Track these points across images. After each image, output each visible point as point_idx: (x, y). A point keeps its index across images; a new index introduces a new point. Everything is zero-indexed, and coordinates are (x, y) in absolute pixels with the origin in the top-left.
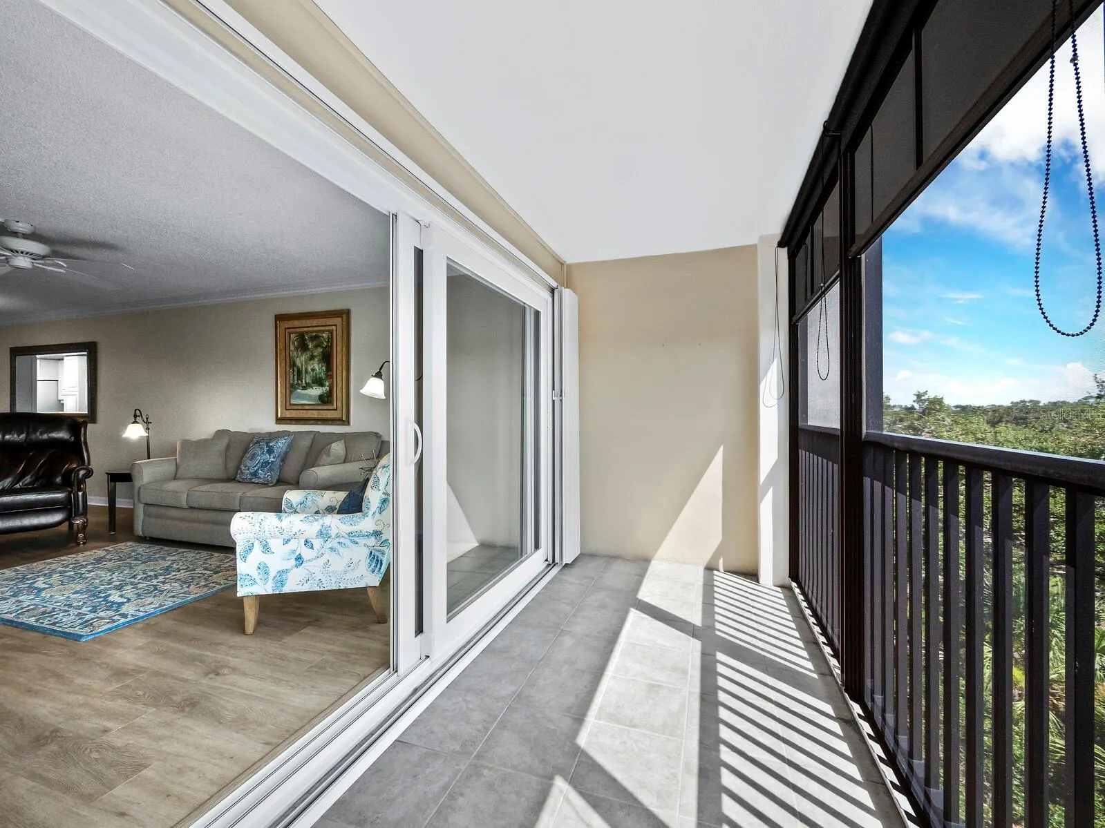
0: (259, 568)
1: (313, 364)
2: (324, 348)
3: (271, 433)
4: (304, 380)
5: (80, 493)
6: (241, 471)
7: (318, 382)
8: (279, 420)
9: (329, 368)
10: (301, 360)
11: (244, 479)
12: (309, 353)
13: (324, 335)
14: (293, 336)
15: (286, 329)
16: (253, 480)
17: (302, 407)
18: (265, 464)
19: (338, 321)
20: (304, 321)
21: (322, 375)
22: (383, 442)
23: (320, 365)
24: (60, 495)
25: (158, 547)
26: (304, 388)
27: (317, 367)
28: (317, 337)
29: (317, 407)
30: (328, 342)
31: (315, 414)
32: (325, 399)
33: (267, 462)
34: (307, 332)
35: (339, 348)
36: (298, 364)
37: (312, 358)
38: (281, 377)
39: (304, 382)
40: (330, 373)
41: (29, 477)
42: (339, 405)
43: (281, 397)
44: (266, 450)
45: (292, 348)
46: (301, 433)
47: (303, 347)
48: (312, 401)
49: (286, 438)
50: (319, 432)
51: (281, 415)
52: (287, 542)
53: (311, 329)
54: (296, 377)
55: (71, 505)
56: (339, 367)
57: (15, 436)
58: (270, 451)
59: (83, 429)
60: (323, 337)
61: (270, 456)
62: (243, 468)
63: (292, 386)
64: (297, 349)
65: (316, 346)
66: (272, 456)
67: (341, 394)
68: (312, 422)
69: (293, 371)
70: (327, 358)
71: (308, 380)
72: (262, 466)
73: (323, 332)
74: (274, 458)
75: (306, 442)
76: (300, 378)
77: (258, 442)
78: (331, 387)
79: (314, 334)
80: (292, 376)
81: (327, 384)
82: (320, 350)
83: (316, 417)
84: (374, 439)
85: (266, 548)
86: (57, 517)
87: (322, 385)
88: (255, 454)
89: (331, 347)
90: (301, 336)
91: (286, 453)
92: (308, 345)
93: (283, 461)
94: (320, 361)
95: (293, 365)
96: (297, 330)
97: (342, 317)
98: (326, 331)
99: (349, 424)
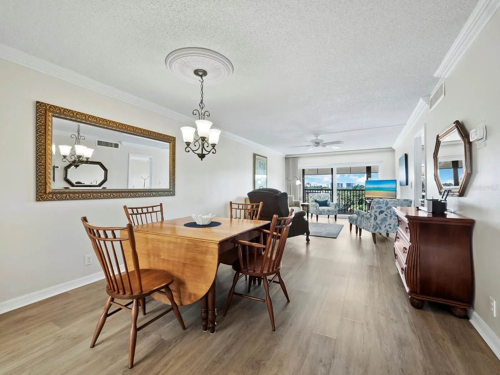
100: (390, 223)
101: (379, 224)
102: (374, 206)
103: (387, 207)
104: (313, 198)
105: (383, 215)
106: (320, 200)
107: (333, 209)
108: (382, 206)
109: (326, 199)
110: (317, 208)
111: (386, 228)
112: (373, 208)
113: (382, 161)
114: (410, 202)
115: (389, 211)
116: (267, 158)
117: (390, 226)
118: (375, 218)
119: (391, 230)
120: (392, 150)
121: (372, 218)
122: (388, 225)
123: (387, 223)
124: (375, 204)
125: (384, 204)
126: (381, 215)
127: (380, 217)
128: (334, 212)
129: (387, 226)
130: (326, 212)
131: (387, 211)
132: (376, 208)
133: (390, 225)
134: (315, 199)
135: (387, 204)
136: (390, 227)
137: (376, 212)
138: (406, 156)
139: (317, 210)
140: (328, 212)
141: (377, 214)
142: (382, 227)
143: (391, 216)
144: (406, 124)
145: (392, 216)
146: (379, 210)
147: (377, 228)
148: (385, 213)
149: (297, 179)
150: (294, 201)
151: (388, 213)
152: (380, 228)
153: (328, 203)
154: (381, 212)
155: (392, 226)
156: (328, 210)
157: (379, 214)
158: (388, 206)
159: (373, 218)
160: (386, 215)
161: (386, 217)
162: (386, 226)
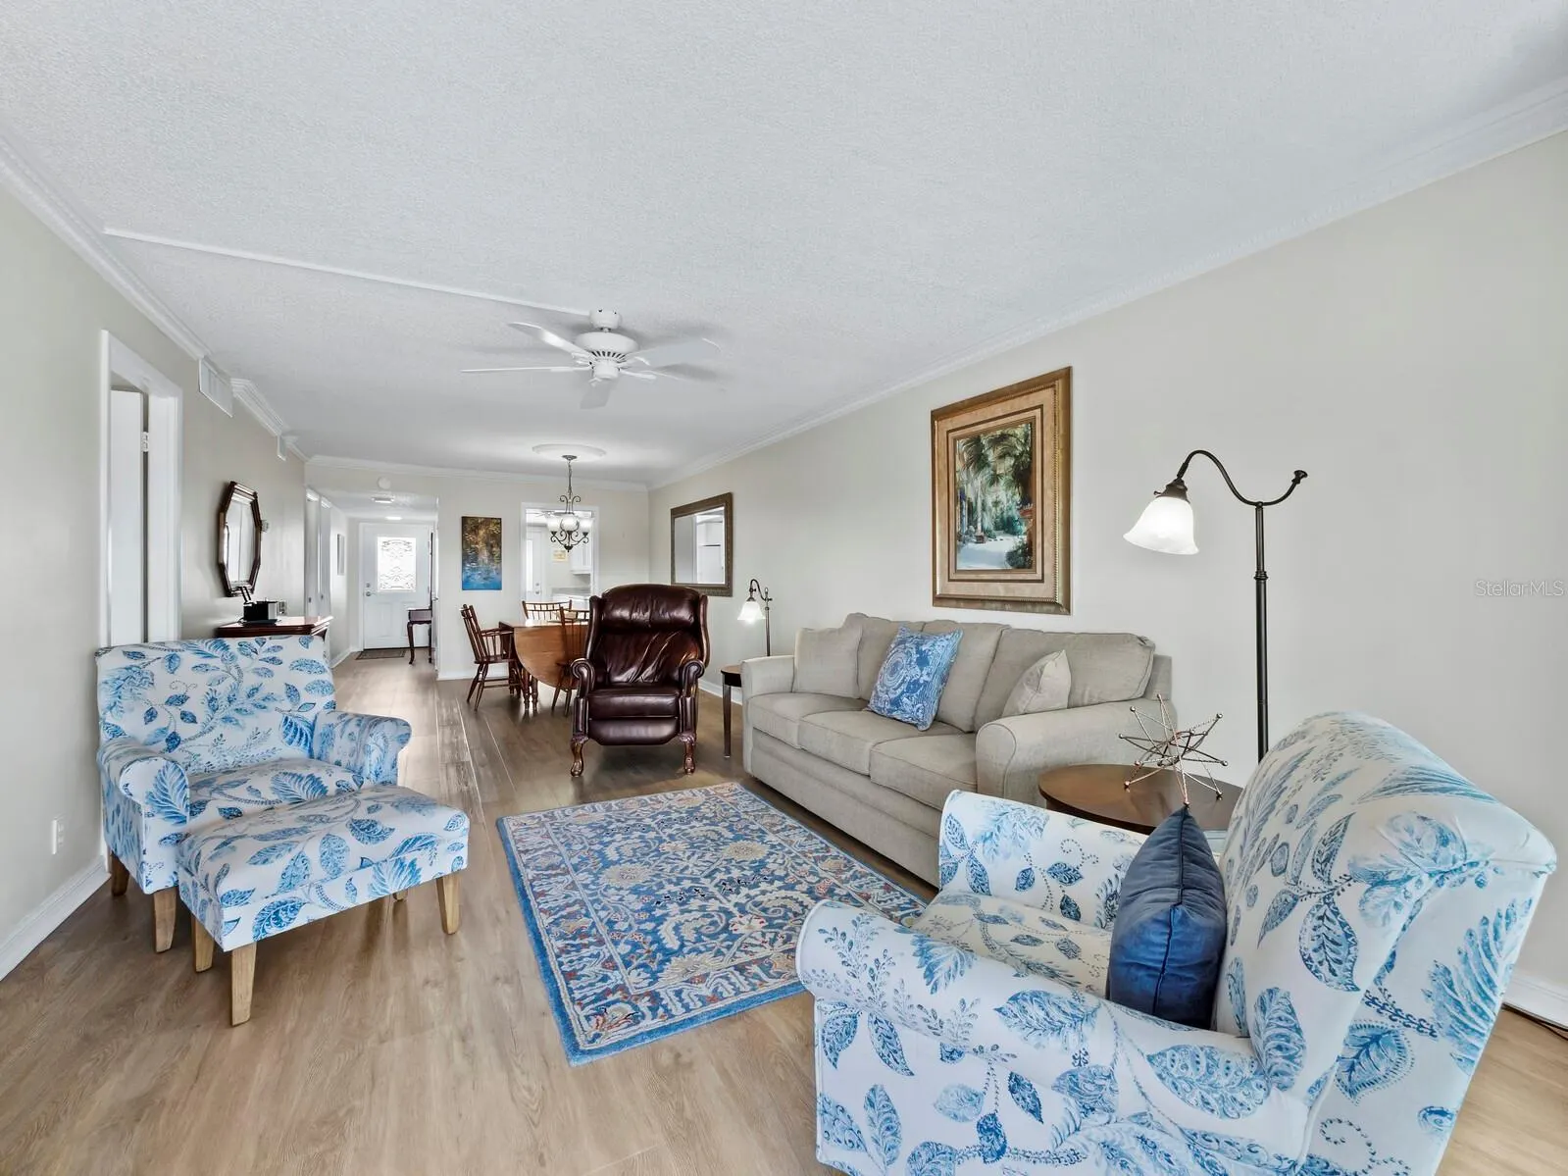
0: (872, 1105)
1: (996, 491)
2: (1017, 457)
3: (925, 623)
4: (979, 525)
5: (688, 699)
6: (877, 692)
7: (1007, 526)
8: (939, 600)
9: (1027, 499)
10: (974, 486)
11: (880, 709)
12: (988, 471)
13: (1018, 432)
14: (960, 444)
15: (948, 432)
16: (894, 713)
17: (976, 576)
18: (913, 687)
19: (1045, 396)
20: (979, 412)
21: (1015, 514)
22: (1157, 660)
23: (1010, 493)
24: (668, 701)
25: (763, 804)
26: (980, 540)
27: (1005, 496)
28: (1003, 437)
29: (1003, 577)
30: (1024, 445)
31: (1000, 590)
32: (1023, 559)
33: (916, 682)
34: (986, 432)
35: (1048, 452)
36: (970, 494)
37: (995, 479)
38: (940, 521)
39: (979, 528)
40: (1029, 507)
41: (650, 668)
42: (1048, 571)
43: (941, 557)
44: (915, 657)
45: (959, 465)
46: (974, 626)
47: (978, 461)
48: (992, 564)
49: (949, 637)
50: (1008, 627)
51: (942, 589)
52: (951, 1055)
53: (992, 424)
54: (965, 520)
55: (679, 716)
56: (1049, 493)
57: (641, 614)
58: (923, 661)
59: (702, 606)
60: (1015, 436)
61: (922, 670)
62: (879, 688)
63: (959, 537)
64: (967, 466)
65: (1002, 457)
66: (925, 672)
67: (1051, 550)
68: (994, 605)
69: (962, 508)
70: (1023, 477)
71: (988, 523)
72: (908, 688)
73: (1015, 425)
74: (928, 674)
75: (986, 646)
76: (972, 522)
77: (903, 642)
78: (1031, 535)
79: (999, 433)
80: (958, 517)
81: (1024, 529)
82: (1010, 462)
83: (1002, 595)
84: (1138, 651)
85: (890, 1050)
86: (666, 730)
87: (1014, 533)
88: (896, 664)
89: (1031, 454)
90: (975, 441)
91: (950, 666)
92: (986, 457)
93: (944, 680)
94: (1009, 486)
95: (961, 497)
96: (967, 431)
97: (1053, 386)
98: (1021, 422)
99: (1068, 610)
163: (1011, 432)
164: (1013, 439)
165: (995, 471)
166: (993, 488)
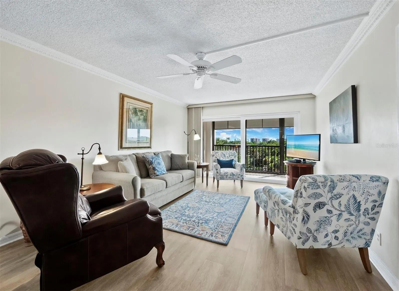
2: (144, 116)
12: (138, 117)
13: (145, 111)
15: (128, 103)
27: (142, 124)
30: (146, 114)
31: (140, 145)
34: (138, 108)
37: (139, 119)
45: (130, 112)
47: (135, 114)
53: (139, 106)
64: (132, 114)
65: (141, 115)
69: (131, 124)
70: (145, 121)
79: (141, 109)
80: (129, 126)
89: (147, 117)
90: (135, 108)
92: (138, 114)
94: (142, 122)
95: (130, 121)
96: (133, 105)
98: (145, 109)
100: (337, 229)
101: (313, 231)
102: (303, 190)
103: (333, 195)
104: (216, 157)
105: (323, 213)
106: (224, 160)
107: (239, 171)
108: (322, 192)
109: (231, 158)
110: (217, 171)
111: (328, 239)
112: (299, 194)
113: (299, 112)
114: (384, 183)
115: (336, 203)
116: (151, 104)
117: (337, 235)
118: (305, 218)
119: (337, 242)
120: (312, 96)
121: (296, 216)
122: (333, 232)
123: (330, 229)
124: (304, 187)
125: (327, 189)
126: (318, 211)
127: (315, 216)
128: (240, 176)
129: (329, 234)
130: (230, 176)
131: (332, 203)
132: (308, 197)
133: (336, 231)
134: (218, 158)
135: (334, 188)
136: (336, 237)
137: (307, 205)
138: (354, 89)
139: (217, 174)
140: (231, 176)
141: (310, 210)
142: (318, 238)
143: (340, 215)
144: (367, 14)
145: (343, 213)
146: (313, 202)
147: (308, 240)
148: (326, 207)
149: (196, 133)
150: (187, 161)
151: (333, 207)
152: (315, 239)
153: (234, 163)
154: (320, 206)
155: (340, 235)
156: (232, 174)
157: (315, 210)
158: (335, 192)
159: (300, 217)
160: (329, 212)
161: (329, 215)
162: (327, 235)
163: (143, 110)
164: (144, 112)
165: (140, 117)
166: (139, 121)
